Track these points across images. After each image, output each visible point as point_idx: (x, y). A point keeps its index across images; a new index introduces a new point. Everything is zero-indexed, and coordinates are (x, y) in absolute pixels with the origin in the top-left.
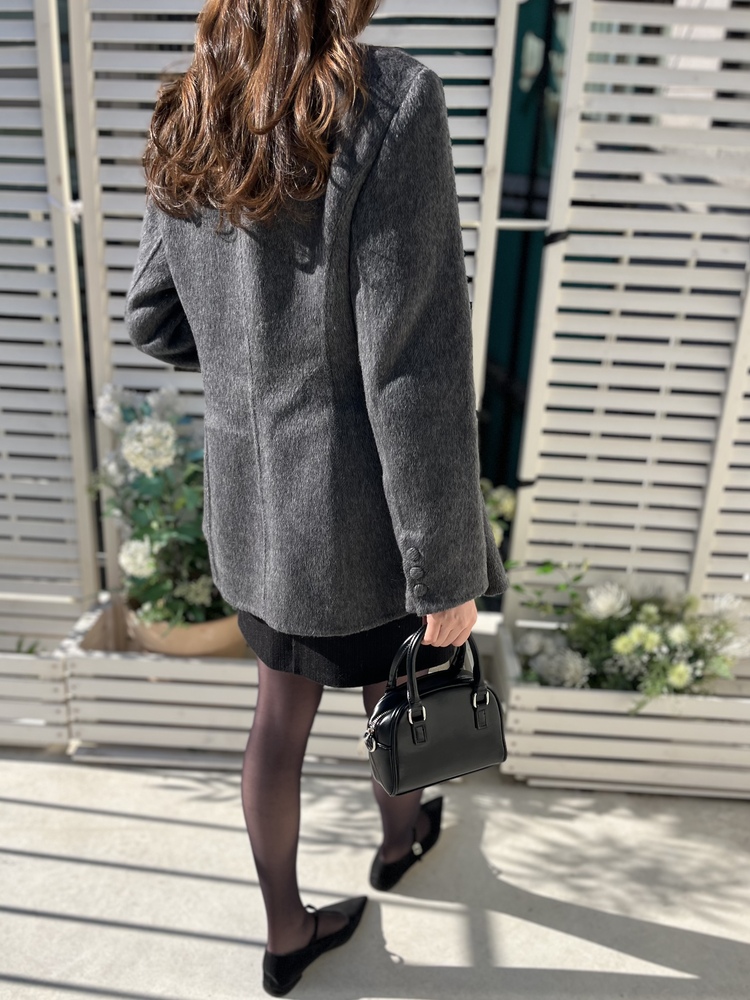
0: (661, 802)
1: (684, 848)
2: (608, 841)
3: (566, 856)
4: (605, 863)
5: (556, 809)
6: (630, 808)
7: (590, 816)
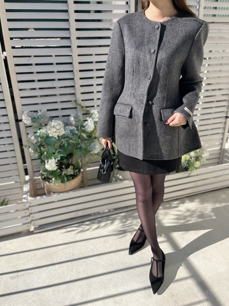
0: (194, 197)
1: (205, 206)
2: (188, 210)
3: (182, 217)
4: (191, 216)
5: (173, 206)
6: (188, 200)
7: (181, 205)
